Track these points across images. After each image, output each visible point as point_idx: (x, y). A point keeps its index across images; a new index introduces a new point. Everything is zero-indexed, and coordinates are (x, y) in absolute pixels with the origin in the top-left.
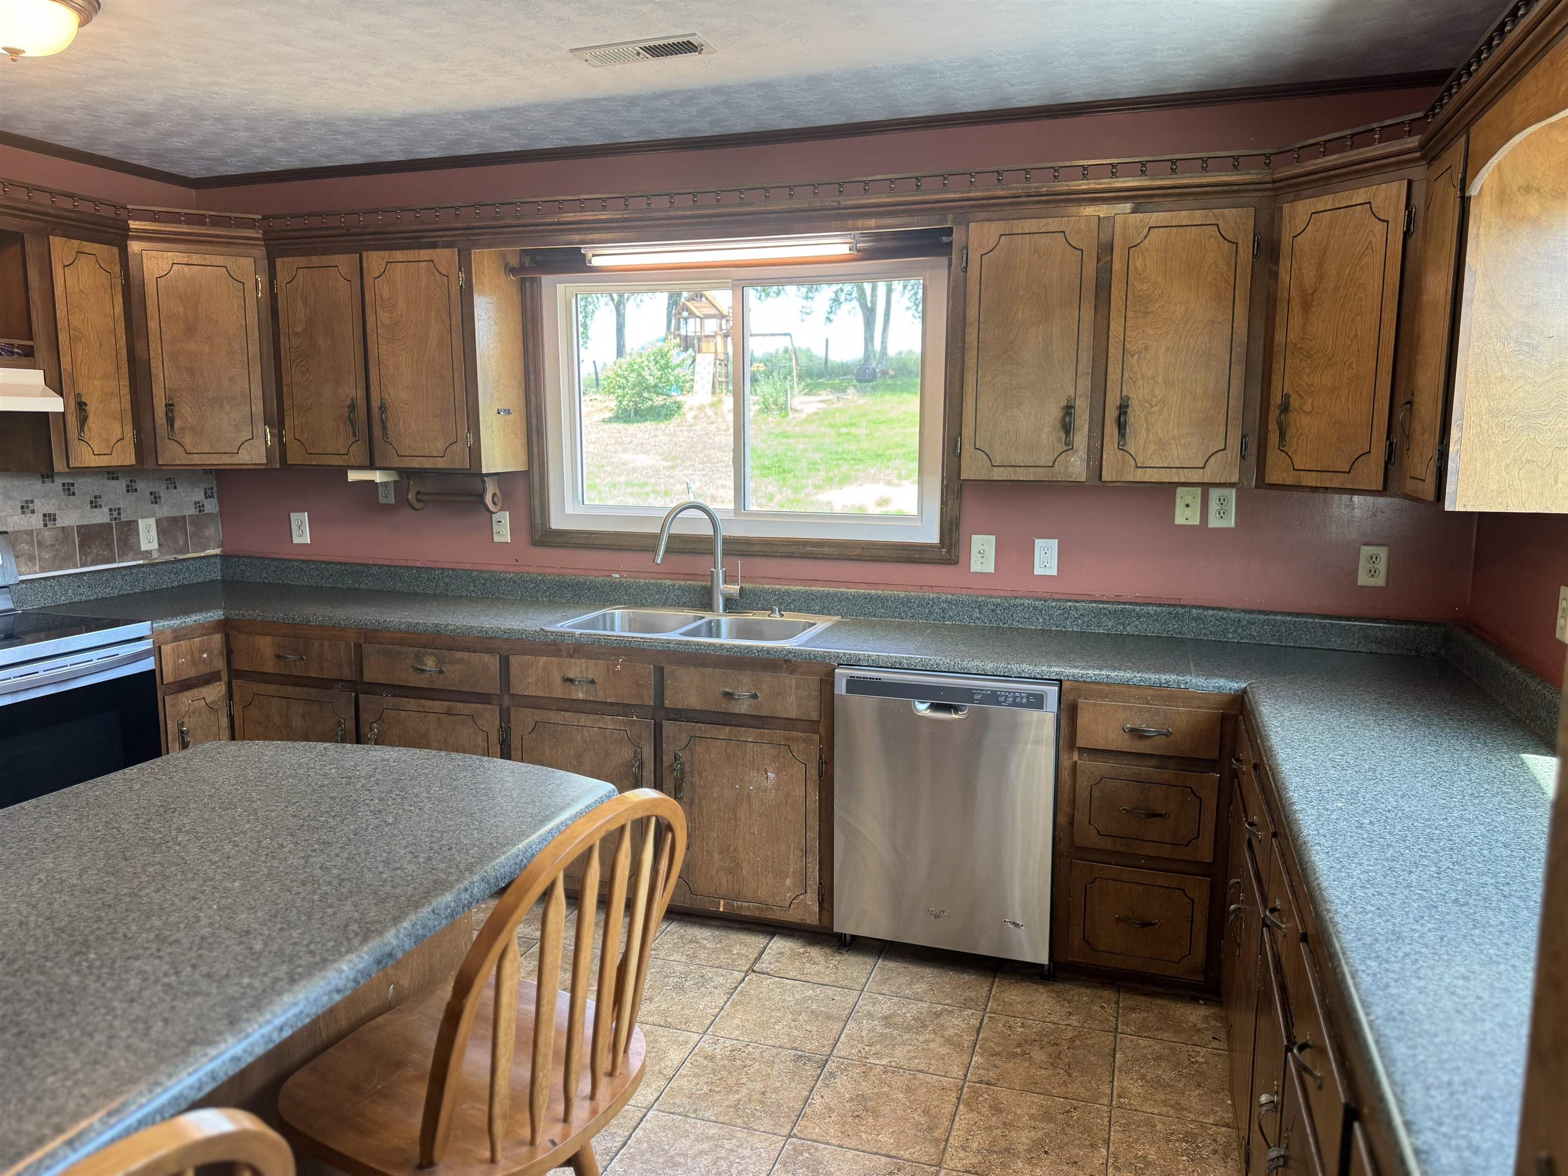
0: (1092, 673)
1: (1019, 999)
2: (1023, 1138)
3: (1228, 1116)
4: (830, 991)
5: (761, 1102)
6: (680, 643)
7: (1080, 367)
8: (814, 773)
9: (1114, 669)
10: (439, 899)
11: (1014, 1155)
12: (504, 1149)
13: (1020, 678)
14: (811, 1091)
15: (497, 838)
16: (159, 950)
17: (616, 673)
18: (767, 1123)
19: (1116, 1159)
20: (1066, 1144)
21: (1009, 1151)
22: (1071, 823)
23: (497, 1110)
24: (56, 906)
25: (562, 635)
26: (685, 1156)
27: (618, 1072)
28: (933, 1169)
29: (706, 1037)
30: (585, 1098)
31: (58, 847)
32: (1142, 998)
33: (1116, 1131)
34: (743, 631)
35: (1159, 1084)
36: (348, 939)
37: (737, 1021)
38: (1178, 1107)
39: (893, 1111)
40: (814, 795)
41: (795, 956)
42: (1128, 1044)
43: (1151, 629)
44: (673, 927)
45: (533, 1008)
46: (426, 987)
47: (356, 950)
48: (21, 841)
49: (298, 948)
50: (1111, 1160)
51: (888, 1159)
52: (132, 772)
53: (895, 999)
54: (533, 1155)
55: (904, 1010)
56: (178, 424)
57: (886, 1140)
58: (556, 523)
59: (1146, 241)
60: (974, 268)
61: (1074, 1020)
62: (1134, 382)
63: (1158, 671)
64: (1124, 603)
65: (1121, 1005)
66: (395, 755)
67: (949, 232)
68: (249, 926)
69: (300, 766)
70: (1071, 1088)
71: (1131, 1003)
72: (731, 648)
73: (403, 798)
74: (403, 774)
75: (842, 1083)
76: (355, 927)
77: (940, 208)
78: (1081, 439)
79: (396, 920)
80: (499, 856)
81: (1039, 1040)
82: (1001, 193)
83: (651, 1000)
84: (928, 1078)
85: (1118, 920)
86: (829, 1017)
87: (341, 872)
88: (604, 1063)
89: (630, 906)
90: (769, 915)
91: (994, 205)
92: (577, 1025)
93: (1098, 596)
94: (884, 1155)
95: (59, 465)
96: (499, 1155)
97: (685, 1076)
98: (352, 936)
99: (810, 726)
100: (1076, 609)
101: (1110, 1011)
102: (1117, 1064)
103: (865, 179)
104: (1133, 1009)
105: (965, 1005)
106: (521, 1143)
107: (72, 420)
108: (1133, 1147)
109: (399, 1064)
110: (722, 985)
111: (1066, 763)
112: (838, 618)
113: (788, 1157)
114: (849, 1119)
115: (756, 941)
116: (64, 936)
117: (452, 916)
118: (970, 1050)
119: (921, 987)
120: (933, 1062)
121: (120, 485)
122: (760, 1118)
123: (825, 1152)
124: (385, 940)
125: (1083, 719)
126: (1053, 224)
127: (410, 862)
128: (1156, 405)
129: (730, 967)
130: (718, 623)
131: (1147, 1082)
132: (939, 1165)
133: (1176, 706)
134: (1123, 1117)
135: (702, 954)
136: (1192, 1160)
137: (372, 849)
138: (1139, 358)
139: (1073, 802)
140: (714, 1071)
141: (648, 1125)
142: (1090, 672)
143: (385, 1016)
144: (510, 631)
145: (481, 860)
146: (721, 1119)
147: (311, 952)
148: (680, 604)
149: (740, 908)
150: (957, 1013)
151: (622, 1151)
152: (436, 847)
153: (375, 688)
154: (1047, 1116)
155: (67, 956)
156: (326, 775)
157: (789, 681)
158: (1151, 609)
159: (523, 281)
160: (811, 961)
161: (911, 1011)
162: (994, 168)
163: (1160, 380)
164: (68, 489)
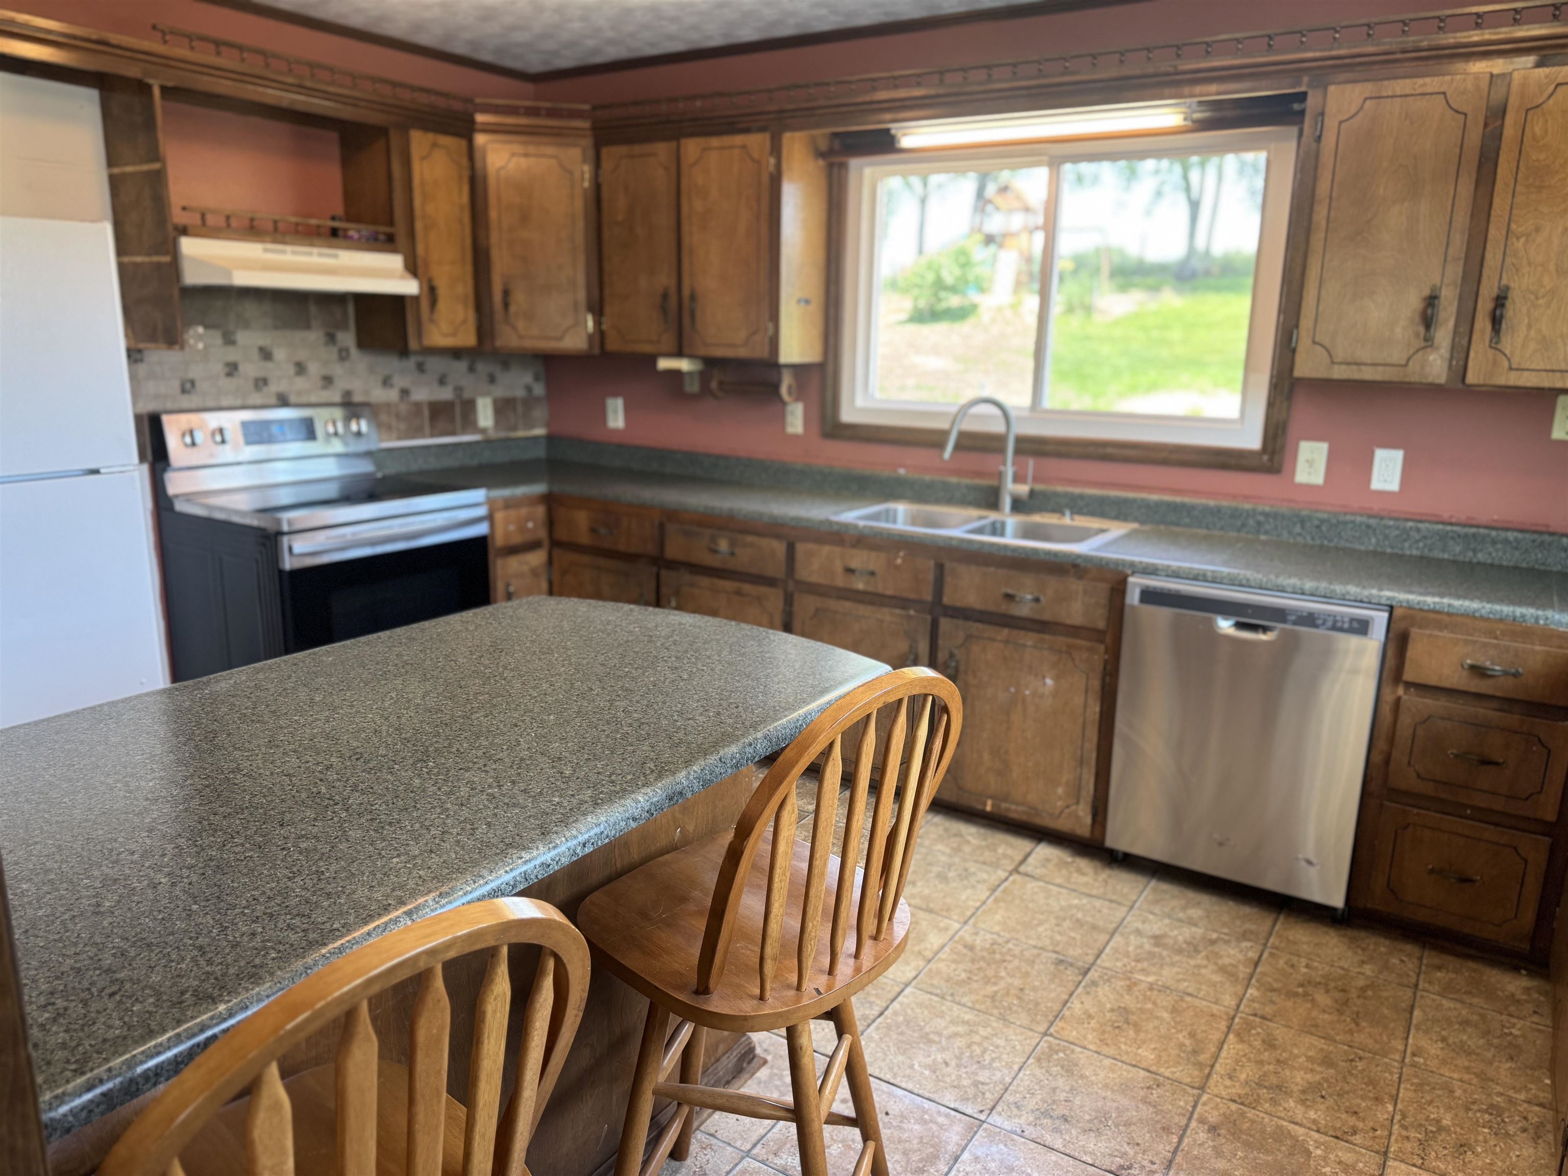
0: (1431, 601)
1: (1305, 939)
2: (1299, 1078)
3: (1546, 1096)
4: (1098, 903)
5: (1019, 998)
6: (962, 540)
7: (1450, 251)
8: (1096, 684)
9: (1458, 597)
10: (726, 750)
11: (1286, 1093)
12: (772, 989)
13: (1344, 599)
14: (1071, 995)
15: (780, 702)
16: (485, 765)
17: (897, 567)
18: (1023, 1018)
19: (1404, 1117)
20: (1347, 1093)
21: (1280, 1088)
22: (1387, 761)
23: (769, 951)
24: (403, 720)
25: (846, 526)
26: (940, 1034)
27: (882, 937)
28: (1196, 1092)
29: (966, 927)
30: (850, 955)
31: (407, 672)
32: (1451, 958)
33: (1406, 1089)
34: (1029, 532)
35: (1463, 1049)
36: (645, 775)
37: (998, 917)
38: (1483, 1076)
39: (1156, 1028)
40: (1095, 708)
41: (1061, 864)
42: (1429, 1003)
43: (1508, 558)
44: (938, 819)
45: (805, 866)
46: (710, 833)
47: (651, 785)
48: (377, 664)
49: (601, 777)
50: (1398, 1117)
51: (1148, 1074)
52: (468, 614)
53: (1167, 921)
54: (798, 999)
55: (1176, 932)
56: (513, 309)
57: (1147, 1055)
58: (847, 416)
59: (1551, 101)
60: (1329, 139)
61: (1368, 969)
62: (1517, 270)
63: (1512, 602)
64: (1478, 526)
65: (1425, 961)
66: (691, 621)
67: (1302, 97)
68: (561, 754)
69: (608, 623)
70: (1358, 1038)
71: (1436, 961)
72: (1015, 549)
73: (697, 658)
74: (698, 638)
75: (1103, 991)
76: (652, 765)
77: (1295, 70)
78: (1444, 335)
79: (688, 763)
80: (781, 719)
81: (1325, 984)
82: (1371, 49)
83: (914, 883)
84: (1197, 1002)
85: (1432, 871)
86: (1094, 928)
87: (640, 716)
88: (870, 926)
89: (900, 794)
90: (1038, 821)
91: (1360, 64)
92: (847, 884)
93: (1446, 516)
94: (1143, 1069)
95: (413, 344)
96: (768, 994)
97: (943, 960)
98: (648, 772)
99: (1096, 635)
100: (1418, 530)
101: (1410, 966)
102: (1414, 1021)
103: (1207, 39)
104: (1439, 968)
105: (1245, 936)
106: (789, 987)
107: (425, 304)
108: (1425, 1109)
109: (684, 899)
110: (984, 881)
111: (1389, 697)
112: (1135, 525)
113: (1043, 1053)
114: (1109, 1029)
115: (1022, 845)
116: (408, 745)
117: (737, 767)
118: (1246, 982)
119: (1195, 913)
120: (1203, 987)
121: (461, 366)
122: (1016, 1012)
123: (1080, 1055)
124: (678, 780)
125: (1414, 651)
126: (1431, 83)
127: (701, 714)
128: (1543, 297)
129: (995, 865)
130: (1003, 524)
131: (1448, 1045)
132: (1202, 1088)
133: (1532, 644)
134: (1416, 1076)
135: (967, 849)
136: (1496, 1134)
137: (668, 700)
138: (1527, 241)
139: (1391, 739)
140: (973, 961)
141: (905, 1000)
142: (1430, 600)
143: (672, 854)
144: (799, 519)
145: (764, 721)
146: (977, 1006)
147: (613, 782)
148: (964, 502)
149: (1008, 810)
150: (1233, 944)
151: (879, 1020)
152: (725, 704)
153: (674, 565)
154: (1327, 1061)
155: (411, 762)
156: (631, 632)
157: (1076, 586)
158: (1511, 535)
159: (831, 166)
160: (1079, 871)
161: (1183, 934)
162: (1364, 21)
163: (1552, 267)
164: (421, 367)
